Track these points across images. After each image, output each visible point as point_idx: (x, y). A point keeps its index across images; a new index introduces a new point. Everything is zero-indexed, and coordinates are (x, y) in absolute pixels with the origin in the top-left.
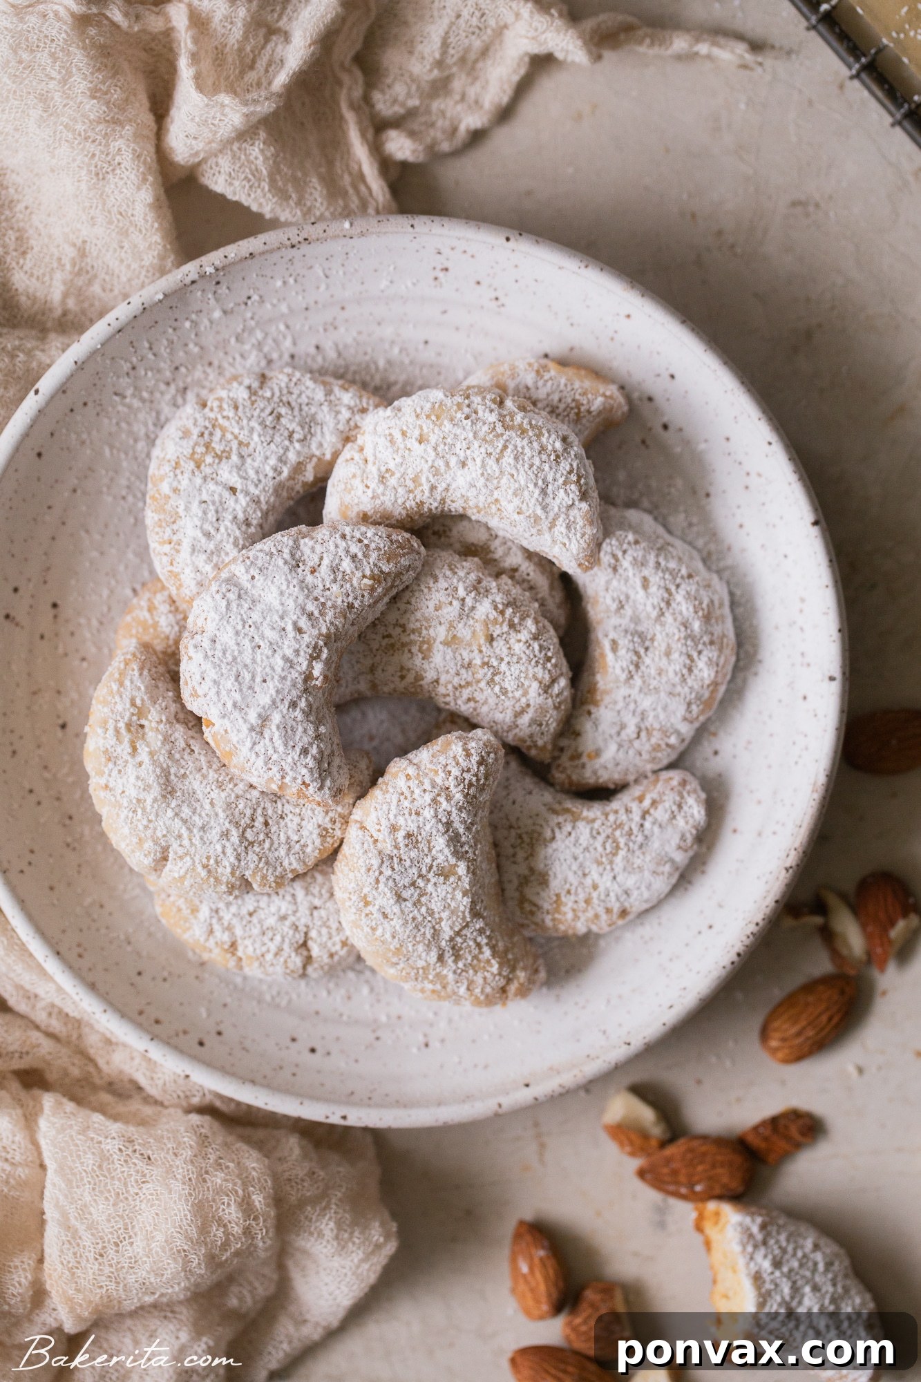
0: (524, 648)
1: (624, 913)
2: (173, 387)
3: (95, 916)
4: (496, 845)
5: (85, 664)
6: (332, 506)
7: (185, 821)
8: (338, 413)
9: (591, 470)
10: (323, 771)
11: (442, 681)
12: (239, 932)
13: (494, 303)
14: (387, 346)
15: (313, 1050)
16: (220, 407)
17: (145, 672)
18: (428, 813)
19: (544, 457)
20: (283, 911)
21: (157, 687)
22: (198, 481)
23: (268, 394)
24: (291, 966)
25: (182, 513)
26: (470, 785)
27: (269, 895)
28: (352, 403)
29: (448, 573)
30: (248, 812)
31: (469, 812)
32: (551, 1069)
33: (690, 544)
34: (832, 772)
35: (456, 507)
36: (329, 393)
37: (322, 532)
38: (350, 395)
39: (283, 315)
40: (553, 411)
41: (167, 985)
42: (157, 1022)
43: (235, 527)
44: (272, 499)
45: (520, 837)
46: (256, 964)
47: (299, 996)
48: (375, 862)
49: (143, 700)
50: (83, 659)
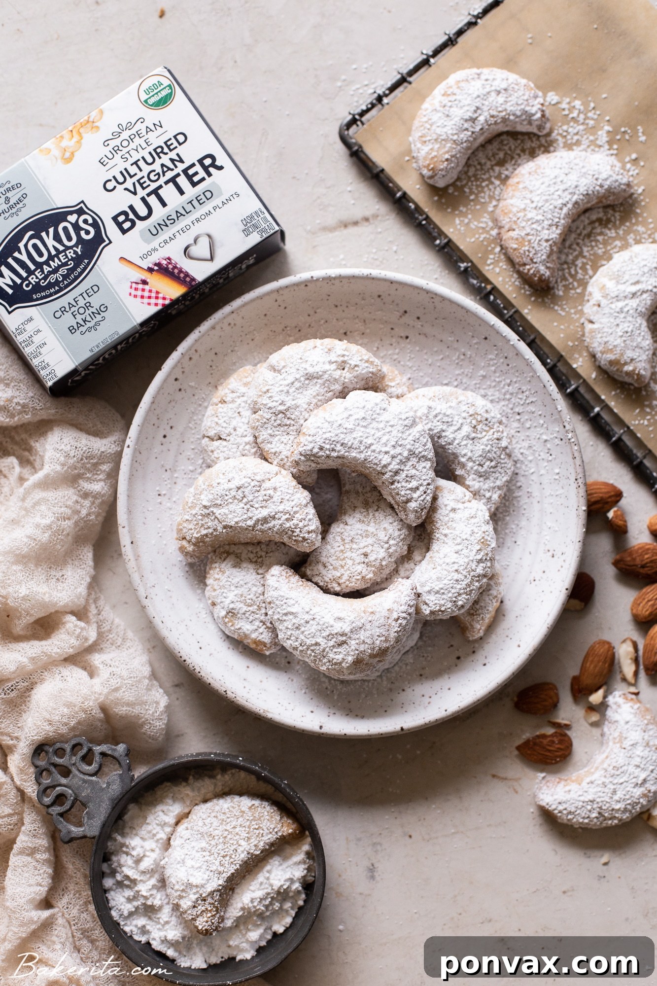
0: (359, 571)
1: (214, 604)
2: (510, 411)
3: (248, 336)
4: (259, 543)
5: (375, 349)
6: (442, 482)
7: (292, 383)
8: (489, 491)
9: (444, 618)
10: (310, 457)
11: (346, 527)
12: (231, 406)
13: (532, 579)
14: (516, 522)
15: (165, 436)
16: (498, 431)
17: (370, 375)
18: (281, 508)
19: (456, 595)
20: (238, 429)
21: (362, 380)
22: (464, 415)
23: (502, 457)
24: (210, 430)
25: (448, 405)
26: (293, 532)
27: (248, 424)
28: (493, 499)
29: (402, 537)
30: (293, 417)
31: (279, 530)
32: (139, 556)
33: (397, 663)
34: (273, 721)
35: (435, 546)
36: (499, 488)
37: (432, 474)
38: (497, 498)
39: (539, 471)
40: (476, 602)
41: (208, 367)
42: (190, 359)
43: (439, 430)
44: (450, 451)
45: (261, 557)
46: (213, 413)
47: (194, 434)
48: (258, 478)
49: (357, 371)
50: (378, 348)
